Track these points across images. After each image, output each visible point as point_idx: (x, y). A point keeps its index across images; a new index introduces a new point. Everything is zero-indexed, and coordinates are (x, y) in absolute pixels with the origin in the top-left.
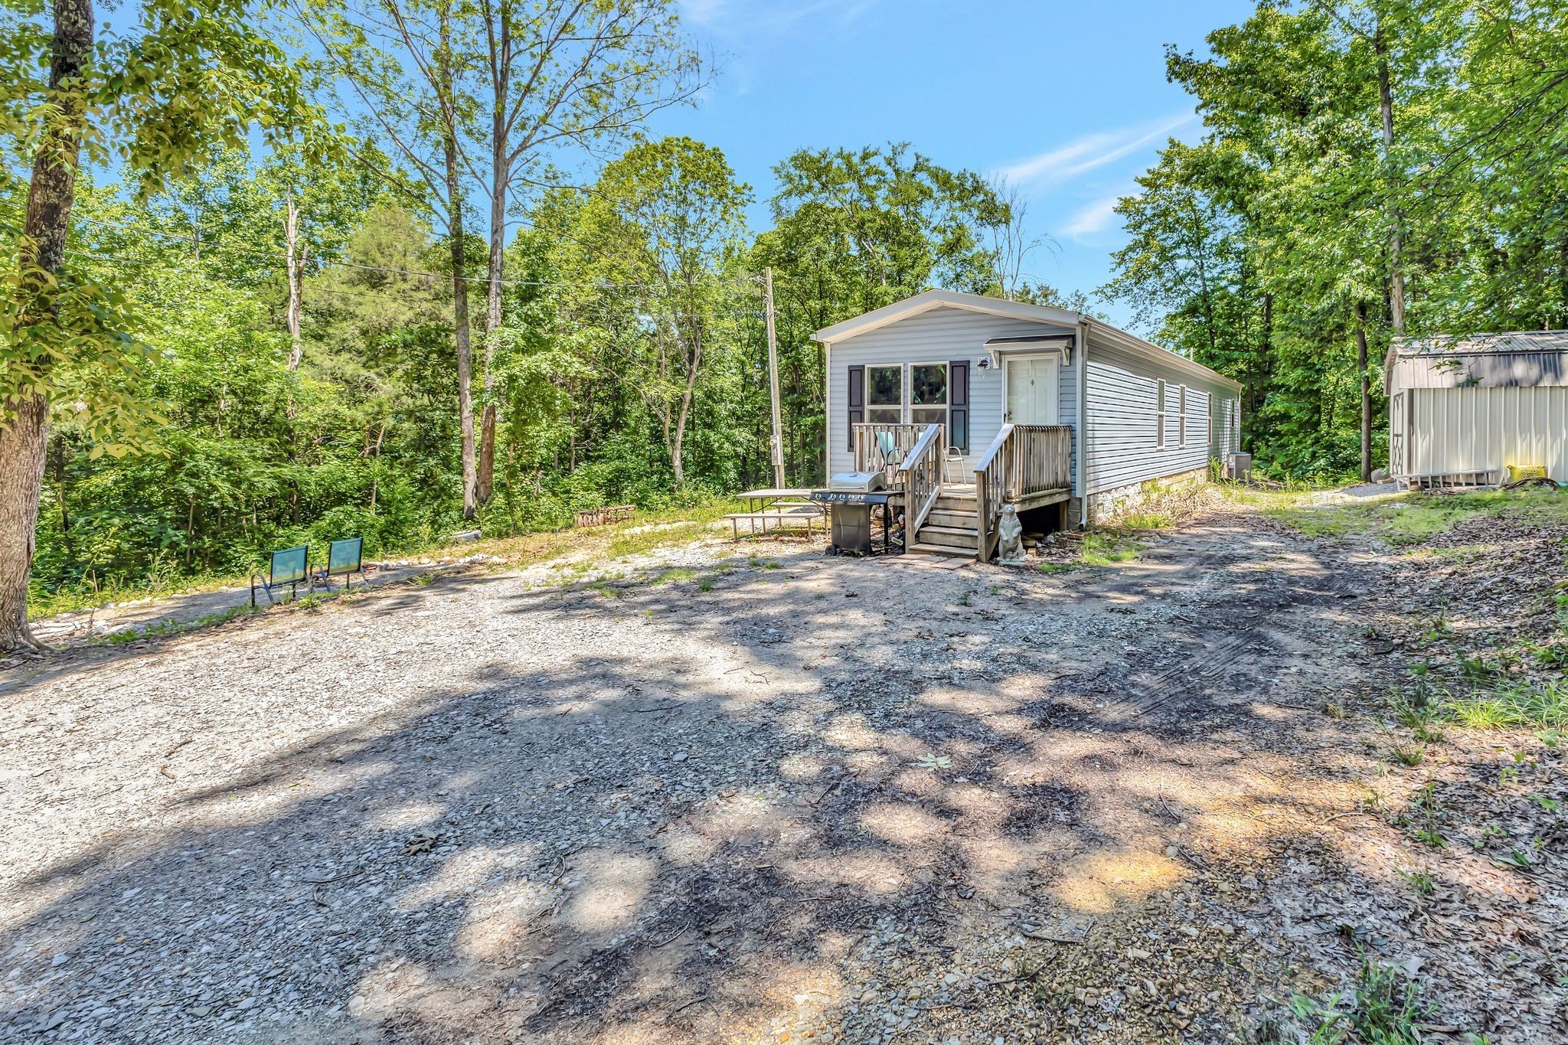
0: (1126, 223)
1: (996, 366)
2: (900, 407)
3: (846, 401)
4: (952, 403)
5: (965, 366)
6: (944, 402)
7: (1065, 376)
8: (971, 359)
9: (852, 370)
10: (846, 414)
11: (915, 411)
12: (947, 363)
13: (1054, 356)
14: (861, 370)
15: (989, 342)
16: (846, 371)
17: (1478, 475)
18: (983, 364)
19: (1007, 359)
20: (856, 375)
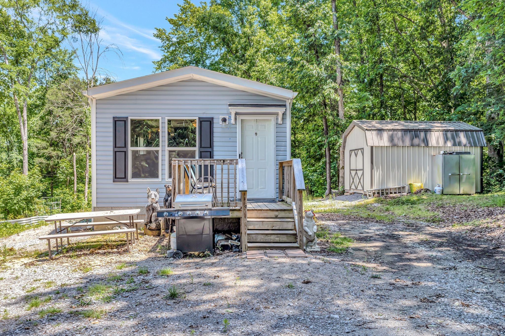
0: (161, 44)
1: (233, 121)
2: (159, 149)
3: (111, 144)
4: (201, 147)
5: (210, 121)
6: (194, 146)
7: (279, 130)
8: (215, 116)
9: (116, 121)
10: (112, 153)
11: (170, 151)
12: (197, 118)
13: (273, 118)
14: (125, 120)
15: (230, 105)
16: (111, 121)
17: (399, 188)
18: (224, 120)
19: (239, 118)
20: (120, 124)
